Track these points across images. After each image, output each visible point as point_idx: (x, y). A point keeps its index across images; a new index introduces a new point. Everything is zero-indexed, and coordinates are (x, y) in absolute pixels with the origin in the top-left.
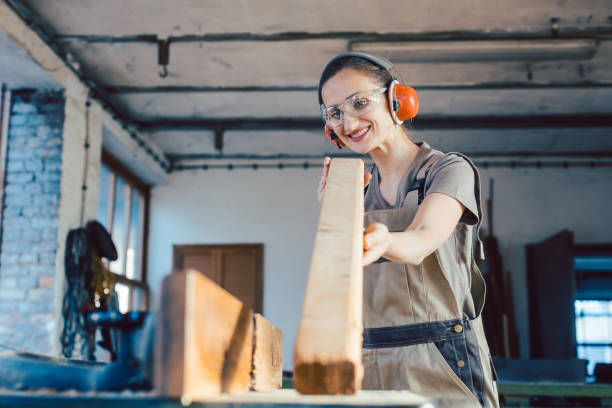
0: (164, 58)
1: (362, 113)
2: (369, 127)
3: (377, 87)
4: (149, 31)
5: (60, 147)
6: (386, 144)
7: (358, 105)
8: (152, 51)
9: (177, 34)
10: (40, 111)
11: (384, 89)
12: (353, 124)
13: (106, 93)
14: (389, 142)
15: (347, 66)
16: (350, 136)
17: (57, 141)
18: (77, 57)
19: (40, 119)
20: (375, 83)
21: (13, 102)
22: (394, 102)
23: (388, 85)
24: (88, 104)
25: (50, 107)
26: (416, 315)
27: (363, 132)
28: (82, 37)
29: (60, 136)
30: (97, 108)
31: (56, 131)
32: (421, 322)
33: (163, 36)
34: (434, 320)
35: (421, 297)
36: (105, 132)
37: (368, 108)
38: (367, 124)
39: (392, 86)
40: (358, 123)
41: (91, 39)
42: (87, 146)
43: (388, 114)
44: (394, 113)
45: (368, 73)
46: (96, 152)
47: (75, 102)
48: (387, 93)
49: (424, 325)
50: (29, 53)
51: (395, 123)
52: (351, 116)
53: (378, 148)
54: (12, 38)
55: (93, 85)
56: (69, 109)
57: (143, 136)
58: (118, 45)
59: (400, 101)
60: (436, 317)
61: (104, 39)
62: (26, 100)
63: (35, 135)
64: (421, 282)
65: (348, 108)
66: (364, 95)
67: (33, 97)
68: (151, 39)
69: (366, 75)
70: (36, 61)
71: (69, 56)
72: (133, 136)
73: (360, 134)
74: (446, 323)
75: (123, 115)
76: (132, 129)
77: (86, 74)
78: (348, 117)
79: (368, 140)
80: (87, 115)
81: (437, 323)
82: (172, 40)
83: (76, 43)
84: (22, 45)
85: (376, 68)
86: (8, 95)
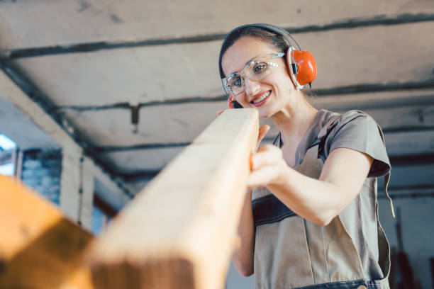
0: (135, 119)
1: (262, 77)
2: (270, 91)
3: (275, 52)
4: (123, 100)
5: (58, 192)
6: (289, 109)
7: (257, 70)
8: (127, 114)
9: (145, 100)
10: (44, 166)
11: (282, 54)
12: (254, 88)
13: (96, 152)
14: (292, 106)
15: (244, 35)
16: (252, 102)
17: (56, 188)
18: (71, 123)
19: (44, 172)
20: (272, 49)
21: (24, 159)
22: (293, 65)
23: (285, 50)
24: (82, 160)
25: (51, 162)
26: (315, 275)
27: (264, 96)
28: (74, 108)
29: (58, 184)
30: (89, 163)
31: (56, 180)
32: (320, 283)
33: (134, 103)
34: (336, 281)
35: (321, 255)
36: (96, 182)
37: (268, 72)
38: (268, 88)
39: (290, 51)
40: (259, 87)
41: (81, 109)
42: (81, 191)
43: (289, 78)
44: (294, 77)
45: (265, 38)
46: (88, 197)
47: (71, 158)
48: (285, 58)
49: (324, 286)
50: (32, 119)
51: (295, 87)
52: (252, 81)
53: (280, 113)
54: (18, 107)
55: (85, 145)
56: (66, 163)
57: (128, 186)
58: (102, 113)
59: (299, 64)
60: (337, 278)
61: (90, 108)
62: (34, 158)
63: (40, 184)
64: (321, 239)
65: (248, 73)
66: (263, 60)
67: (39, 155)
68: (125, 106)
69: (263, 40)
70: (37, 125)
71: (65, 123)
72: (120, 185)
73: (262, 98)
74: (349, 283)
75: (111, 169)
76: (119, 180)
77: (79, 137)
78: (249, 81)
79: (270, 104)
80: (81, 168)
81: (338, 284)
82: (141, 105)
83: (71, 113)
84: (26, 113)
85: (272, 35)
86: (21, 155)
